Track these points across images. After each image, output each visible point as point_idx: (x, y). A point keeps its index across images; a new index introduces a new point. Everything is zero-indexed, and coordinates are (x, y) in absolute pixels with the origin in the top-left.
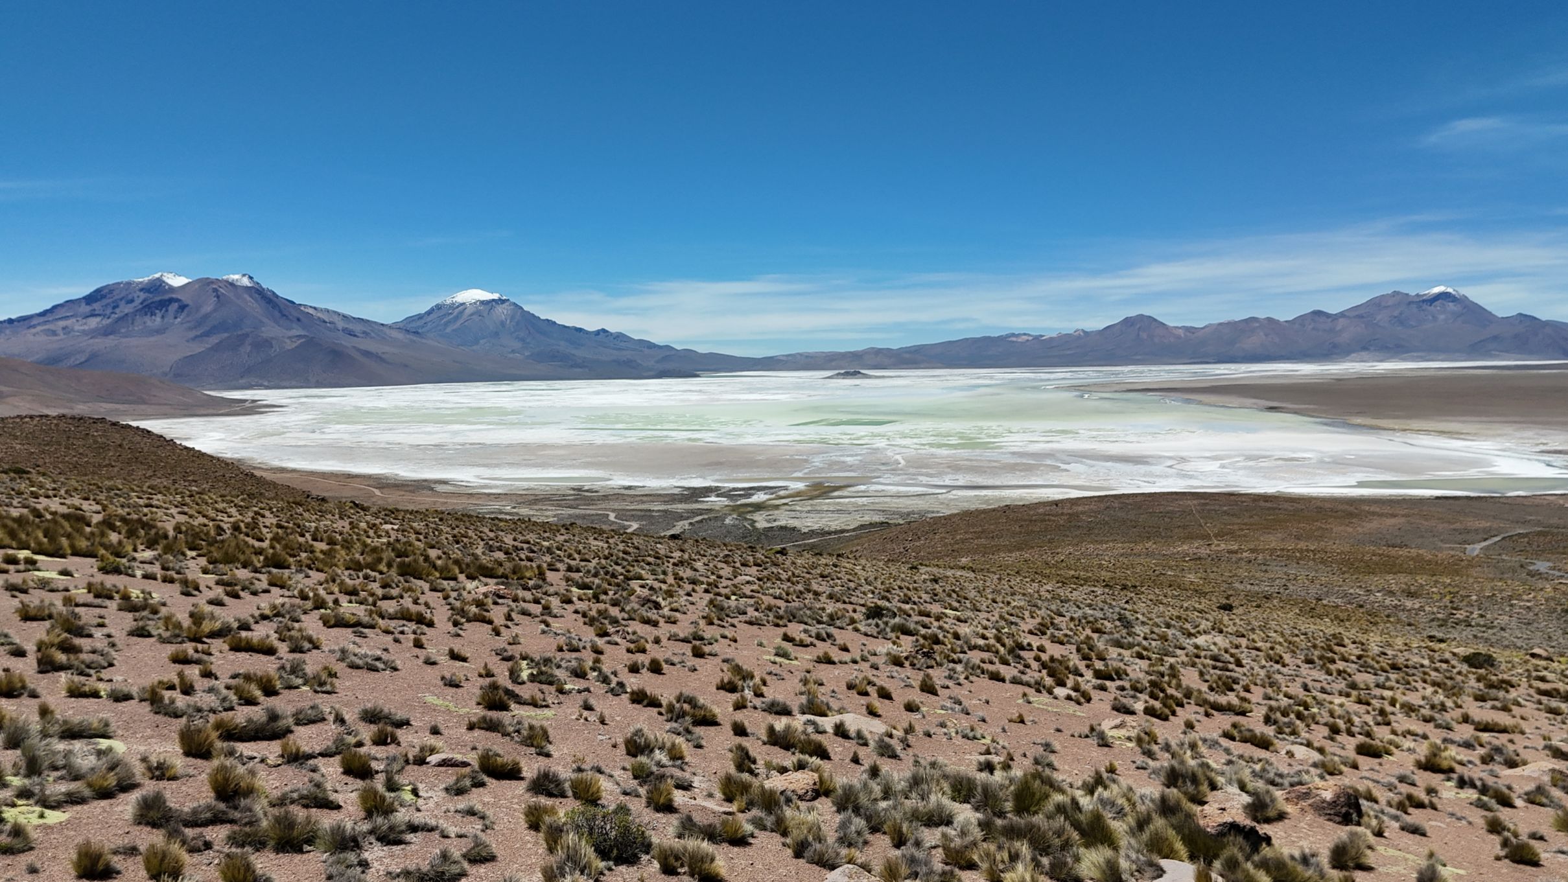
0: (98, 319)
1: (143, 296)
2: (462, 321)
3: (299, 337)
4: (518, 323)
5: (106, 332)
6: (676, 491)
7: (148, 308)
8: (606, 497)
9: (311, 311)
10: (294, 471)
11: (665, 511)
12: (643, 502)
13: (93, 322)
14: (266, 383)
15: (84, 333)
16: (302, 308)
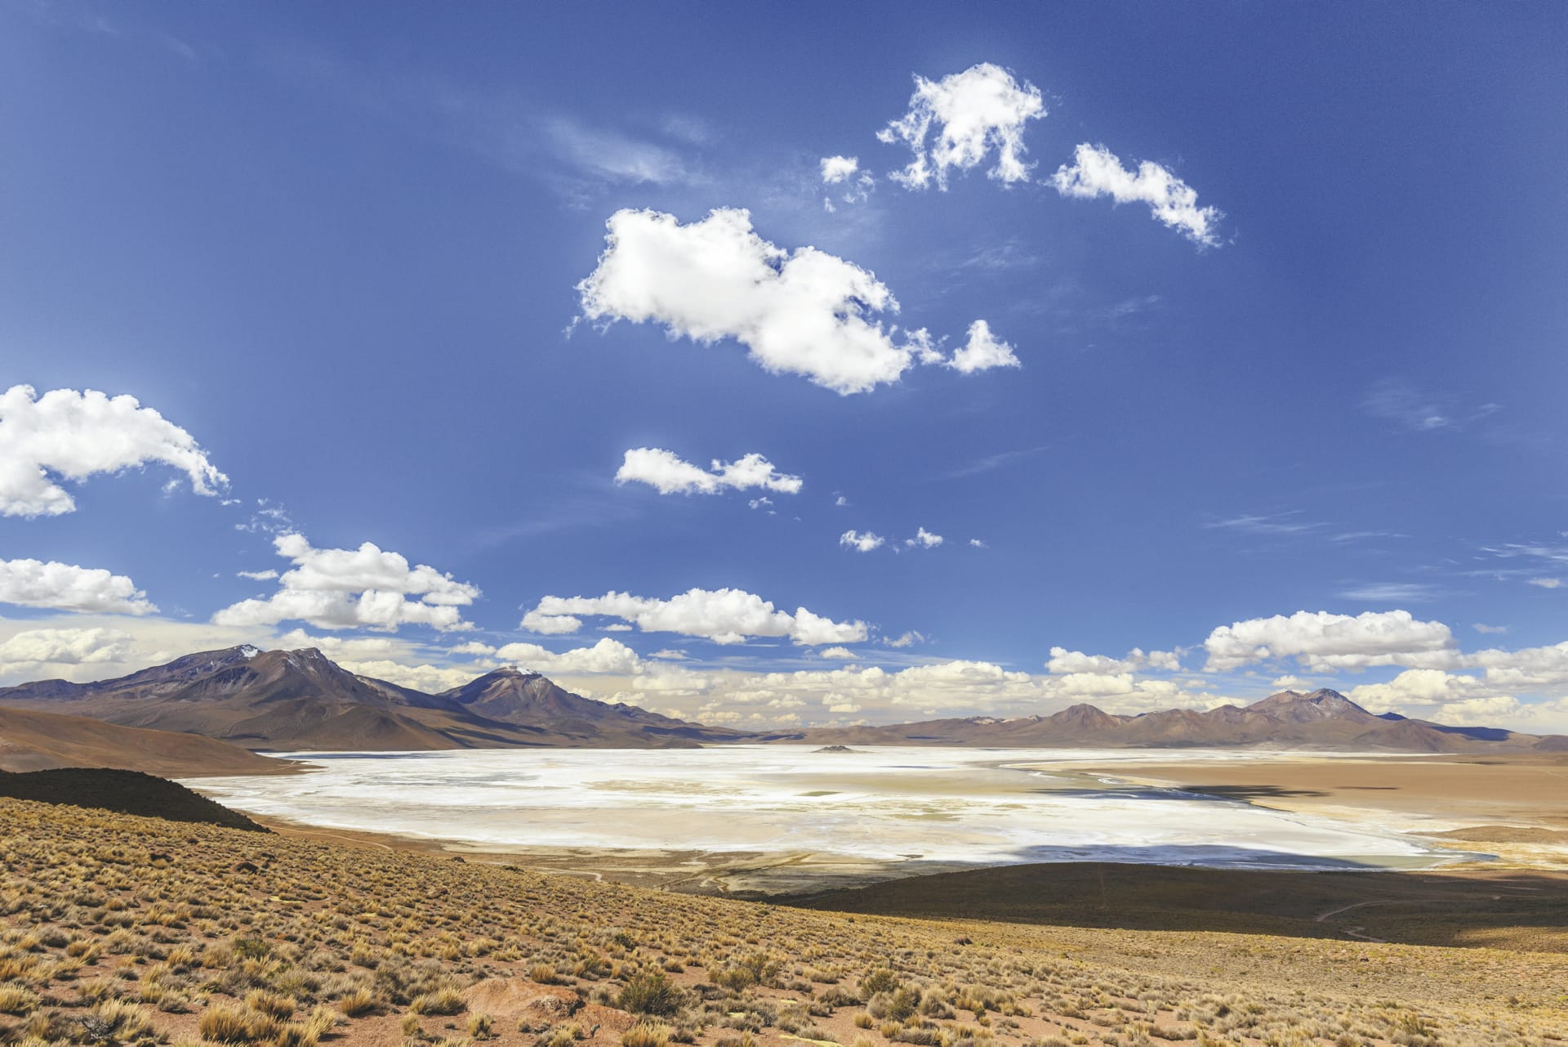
0: (175, 685)
1: (219, 664)
2: (496, 694)
3: (352, 704)
4: (547, 697)
5: (178, 696)
6: (662, 855)
7: (223, 677)
8: (596, 860)
9: (366, 682)
10: (319, 828)
11: (649, 874)
12: (628, 865)
13: (171, 687)
14: (313, 746)
15: (160, 696)
16: (359, 679)
